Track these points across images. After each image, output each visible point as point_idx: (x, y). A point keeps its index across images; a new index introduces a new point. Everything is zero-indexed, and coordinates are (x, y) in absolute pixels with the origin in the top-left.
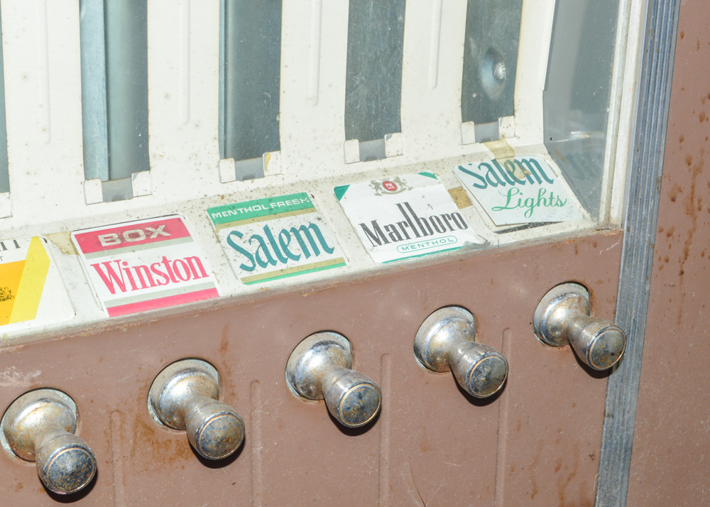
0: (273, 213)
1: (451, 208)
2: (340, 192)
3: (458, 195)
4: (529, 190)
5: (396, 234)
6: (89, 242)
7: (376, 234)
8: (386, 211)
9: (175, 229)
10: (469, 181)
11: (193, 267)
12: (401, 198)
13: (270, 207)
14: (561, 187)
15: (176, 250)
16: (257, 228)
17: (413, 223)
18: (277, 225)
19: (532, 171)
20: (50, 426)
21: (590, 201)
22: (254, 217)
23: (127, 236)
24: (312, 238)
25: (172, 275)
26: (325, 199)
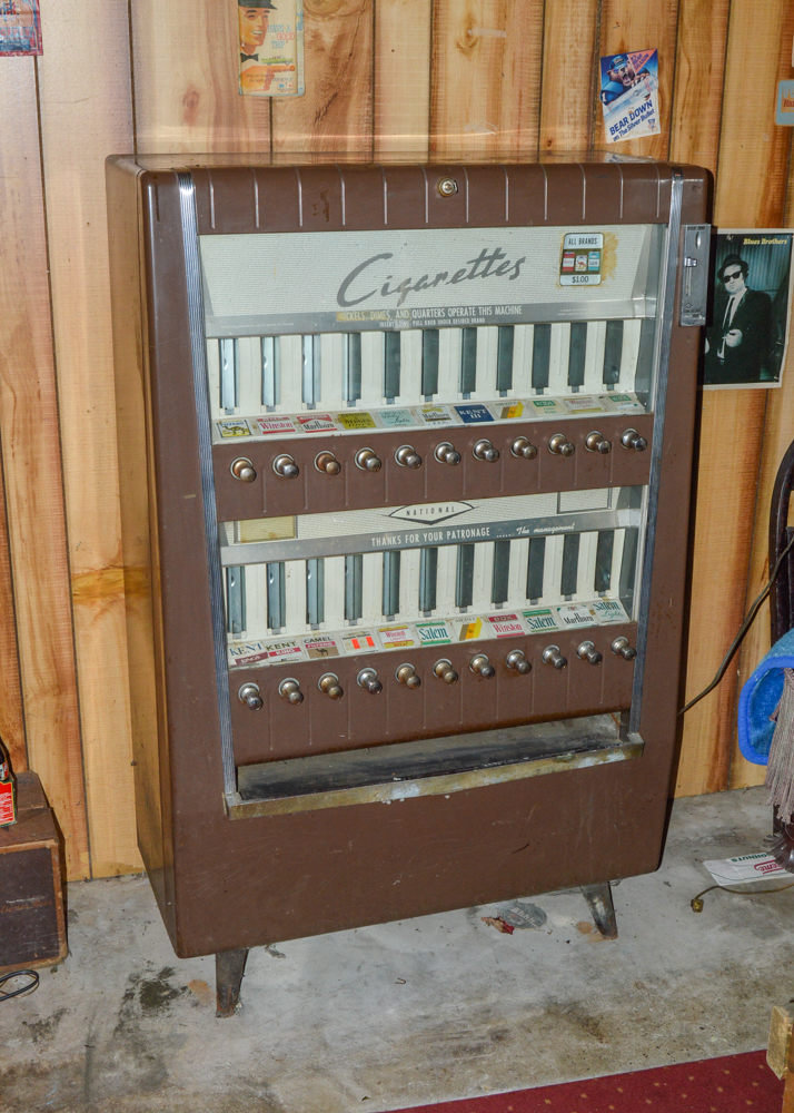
0: (541, 614)
1: (589, 615)
2: (558, 609)
3: (592, 612)
4: (613, 611)
5: (573, 621)
6: (492, 619)
7: (568, 621)
8: (571, 615)
9: (514, 617)
10: (595, 608)
11: (518, 627)
12: (575, 612)
13: (539, 613)
14: (623, 611)
15: (514, 623)
16: (536, 618)
17: (578, 618)
18: (541, 618)
19: (614, 606)
20: (482, 663)
21: (630, 615)
22: (535, 615)
23: (501, 618)
24: (550, 621)
25: (513, 629)
26: (553, 611)
